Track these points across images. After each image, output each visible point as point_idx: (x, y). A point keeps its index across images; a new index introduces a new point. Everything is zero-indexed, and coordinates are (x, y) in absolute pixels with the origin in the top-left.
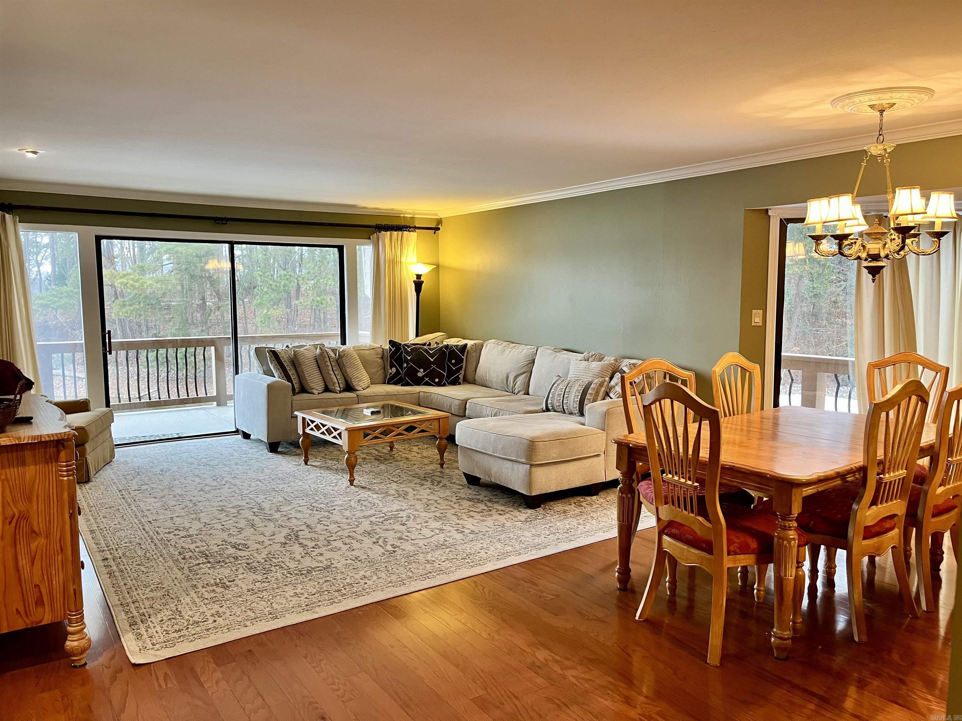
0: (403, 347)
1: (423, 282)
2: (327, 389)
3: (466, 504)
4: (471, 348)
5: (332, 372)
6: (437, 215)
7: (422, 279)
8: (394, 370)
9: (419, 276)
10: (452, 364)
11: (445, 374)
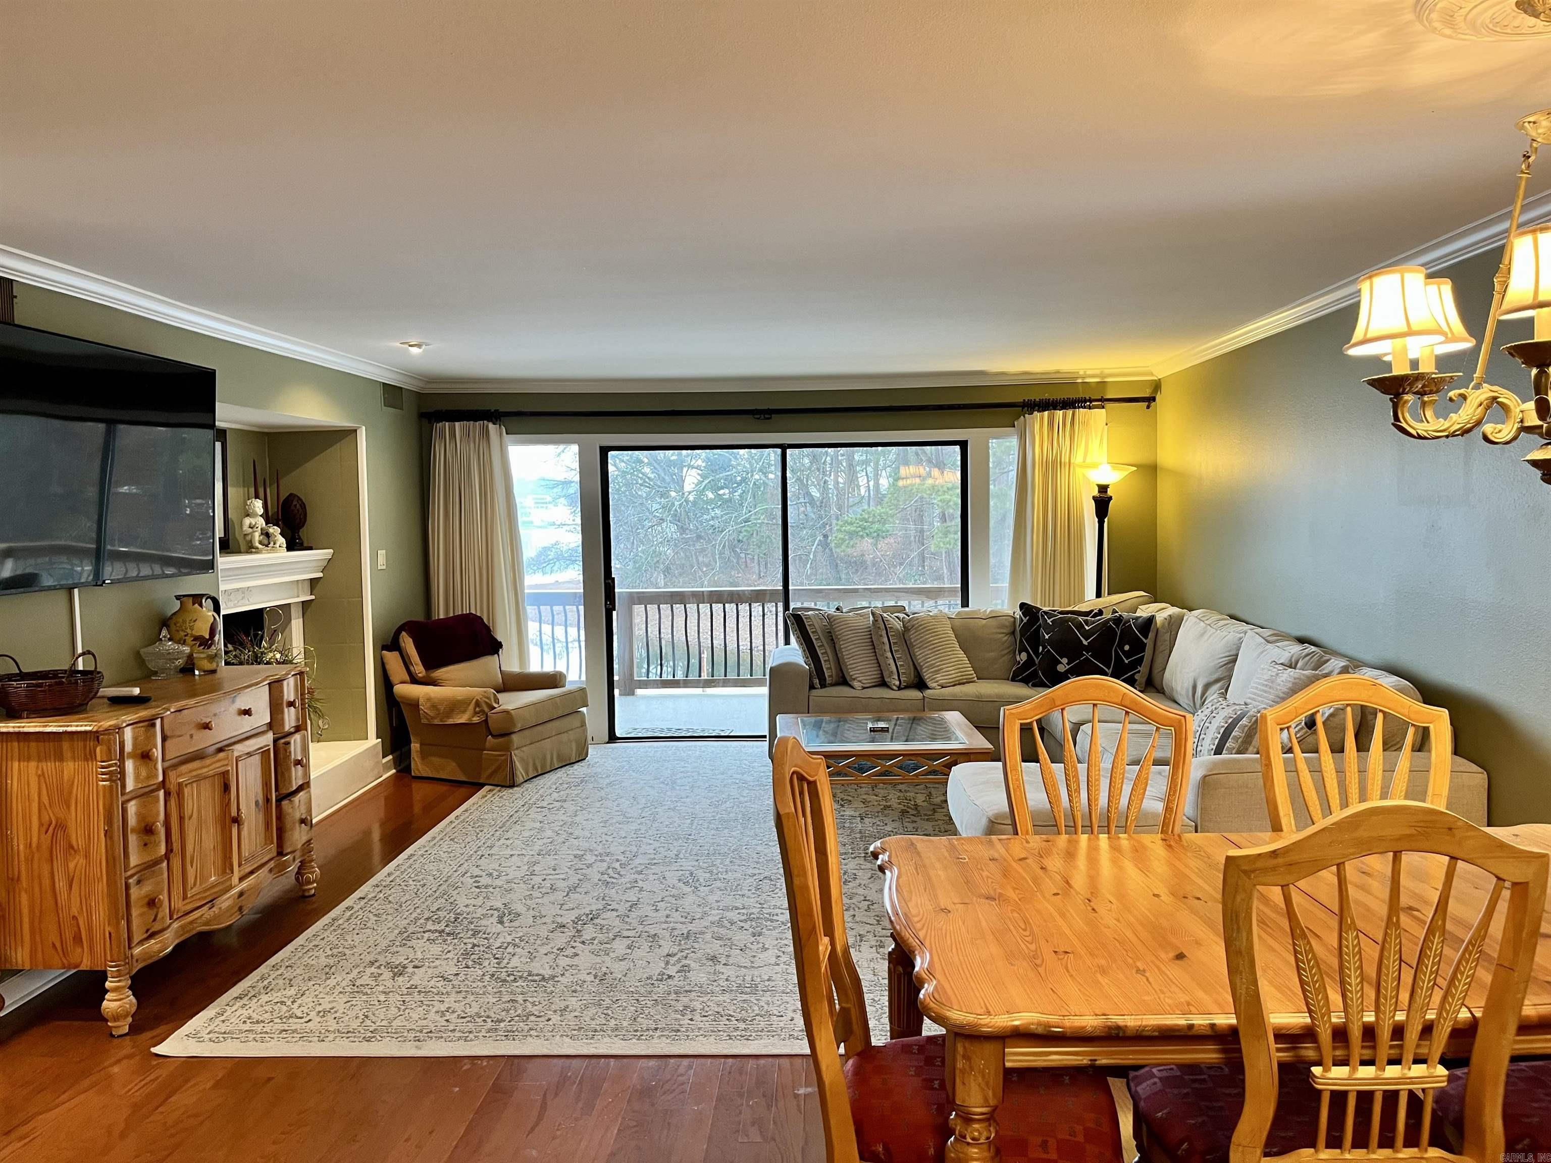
0: (1042, 616)
1: (1110, 498)
2: (883, 683)
4: (1163, 625)
5: (889, 655)
6: (1152, 374)
7: (1110, 492)
9: (1103, 489)
10: (1124, 652)
11: (1109, 672)
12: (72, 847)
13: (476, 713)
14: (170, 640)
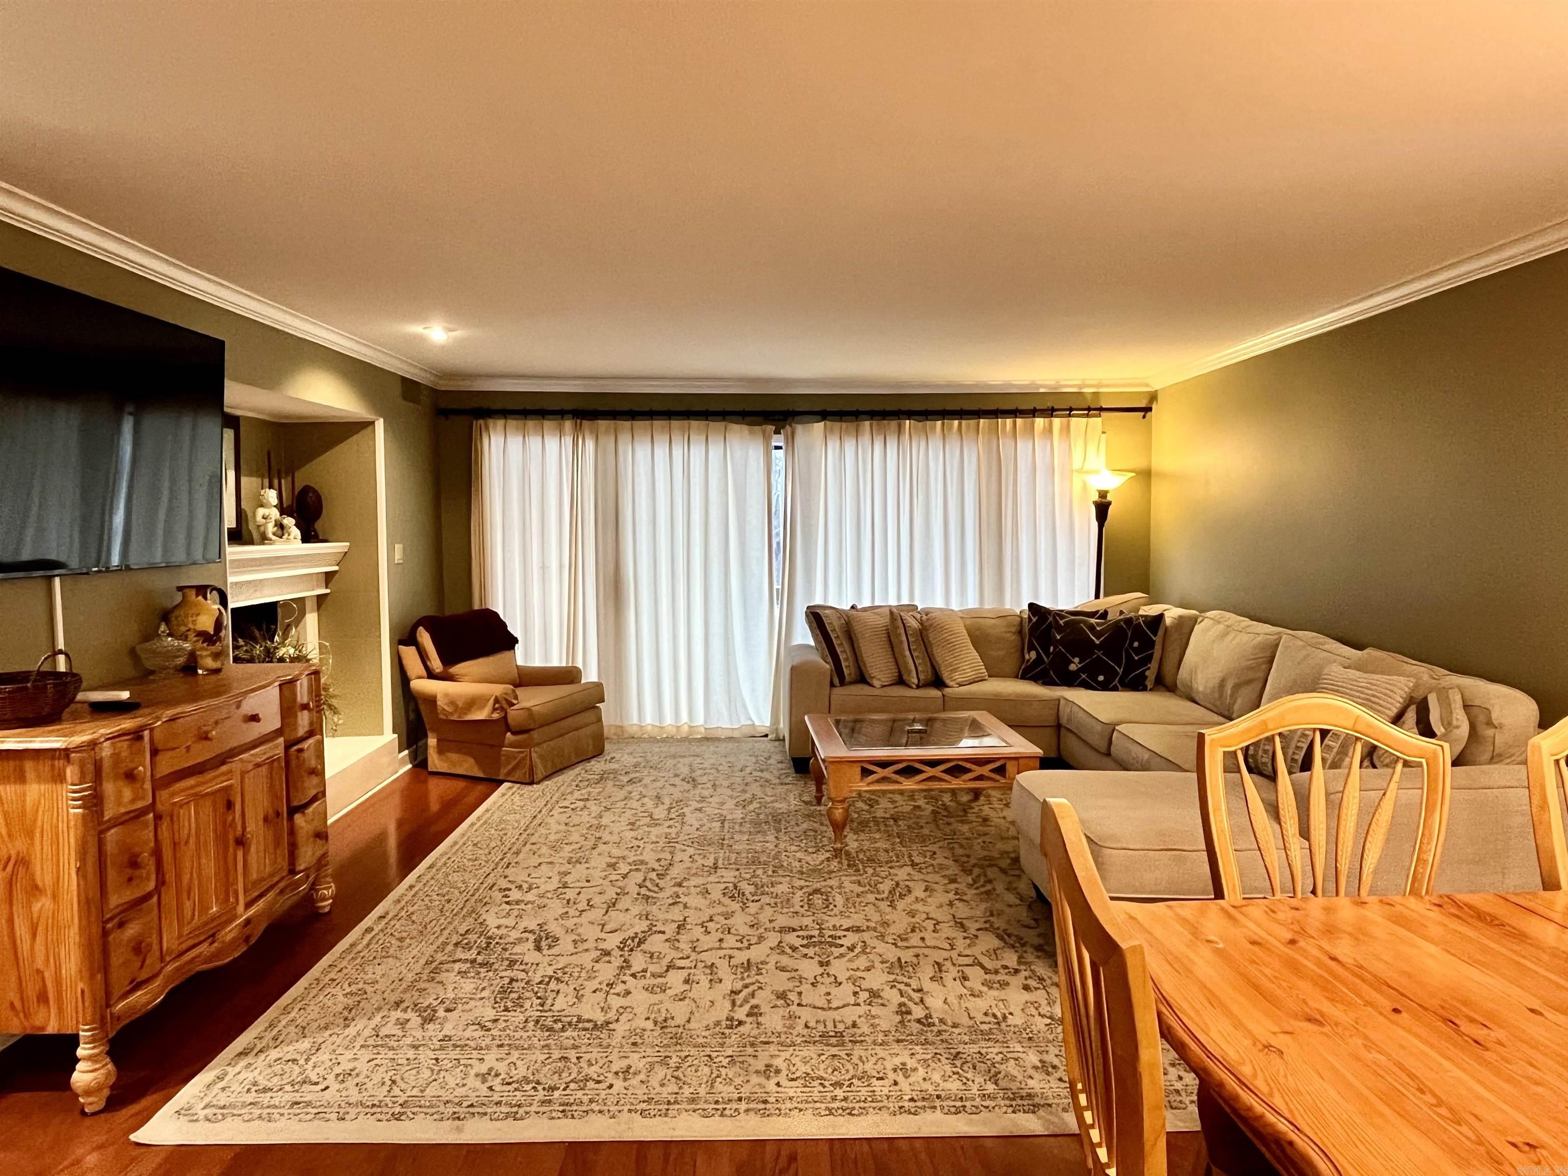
0: (1052, 615)
1: (1109, 503)
2: (901, 681)
3: (989, 941)
4: (1173, 622)
5: (907, 653)
6: (1149, 386)
7: (1109, 498)
8: (1033, 655)
9: (1104, 494)
10: (1134, 650)
11: (1120, 671)
12: (36, 887)
13: (494, 709)
14: (169, 635)
